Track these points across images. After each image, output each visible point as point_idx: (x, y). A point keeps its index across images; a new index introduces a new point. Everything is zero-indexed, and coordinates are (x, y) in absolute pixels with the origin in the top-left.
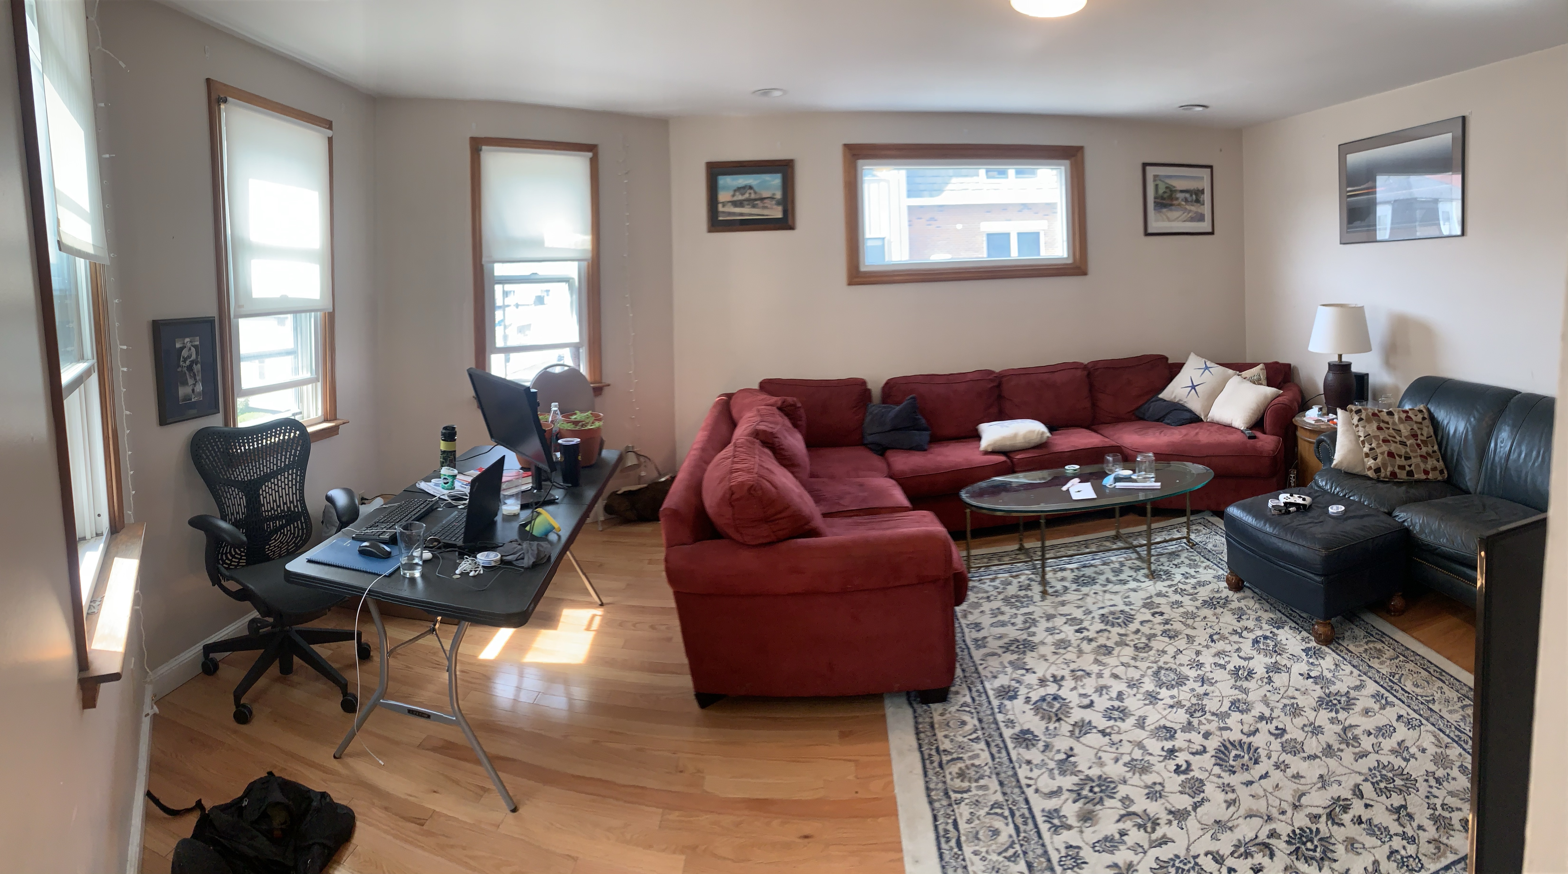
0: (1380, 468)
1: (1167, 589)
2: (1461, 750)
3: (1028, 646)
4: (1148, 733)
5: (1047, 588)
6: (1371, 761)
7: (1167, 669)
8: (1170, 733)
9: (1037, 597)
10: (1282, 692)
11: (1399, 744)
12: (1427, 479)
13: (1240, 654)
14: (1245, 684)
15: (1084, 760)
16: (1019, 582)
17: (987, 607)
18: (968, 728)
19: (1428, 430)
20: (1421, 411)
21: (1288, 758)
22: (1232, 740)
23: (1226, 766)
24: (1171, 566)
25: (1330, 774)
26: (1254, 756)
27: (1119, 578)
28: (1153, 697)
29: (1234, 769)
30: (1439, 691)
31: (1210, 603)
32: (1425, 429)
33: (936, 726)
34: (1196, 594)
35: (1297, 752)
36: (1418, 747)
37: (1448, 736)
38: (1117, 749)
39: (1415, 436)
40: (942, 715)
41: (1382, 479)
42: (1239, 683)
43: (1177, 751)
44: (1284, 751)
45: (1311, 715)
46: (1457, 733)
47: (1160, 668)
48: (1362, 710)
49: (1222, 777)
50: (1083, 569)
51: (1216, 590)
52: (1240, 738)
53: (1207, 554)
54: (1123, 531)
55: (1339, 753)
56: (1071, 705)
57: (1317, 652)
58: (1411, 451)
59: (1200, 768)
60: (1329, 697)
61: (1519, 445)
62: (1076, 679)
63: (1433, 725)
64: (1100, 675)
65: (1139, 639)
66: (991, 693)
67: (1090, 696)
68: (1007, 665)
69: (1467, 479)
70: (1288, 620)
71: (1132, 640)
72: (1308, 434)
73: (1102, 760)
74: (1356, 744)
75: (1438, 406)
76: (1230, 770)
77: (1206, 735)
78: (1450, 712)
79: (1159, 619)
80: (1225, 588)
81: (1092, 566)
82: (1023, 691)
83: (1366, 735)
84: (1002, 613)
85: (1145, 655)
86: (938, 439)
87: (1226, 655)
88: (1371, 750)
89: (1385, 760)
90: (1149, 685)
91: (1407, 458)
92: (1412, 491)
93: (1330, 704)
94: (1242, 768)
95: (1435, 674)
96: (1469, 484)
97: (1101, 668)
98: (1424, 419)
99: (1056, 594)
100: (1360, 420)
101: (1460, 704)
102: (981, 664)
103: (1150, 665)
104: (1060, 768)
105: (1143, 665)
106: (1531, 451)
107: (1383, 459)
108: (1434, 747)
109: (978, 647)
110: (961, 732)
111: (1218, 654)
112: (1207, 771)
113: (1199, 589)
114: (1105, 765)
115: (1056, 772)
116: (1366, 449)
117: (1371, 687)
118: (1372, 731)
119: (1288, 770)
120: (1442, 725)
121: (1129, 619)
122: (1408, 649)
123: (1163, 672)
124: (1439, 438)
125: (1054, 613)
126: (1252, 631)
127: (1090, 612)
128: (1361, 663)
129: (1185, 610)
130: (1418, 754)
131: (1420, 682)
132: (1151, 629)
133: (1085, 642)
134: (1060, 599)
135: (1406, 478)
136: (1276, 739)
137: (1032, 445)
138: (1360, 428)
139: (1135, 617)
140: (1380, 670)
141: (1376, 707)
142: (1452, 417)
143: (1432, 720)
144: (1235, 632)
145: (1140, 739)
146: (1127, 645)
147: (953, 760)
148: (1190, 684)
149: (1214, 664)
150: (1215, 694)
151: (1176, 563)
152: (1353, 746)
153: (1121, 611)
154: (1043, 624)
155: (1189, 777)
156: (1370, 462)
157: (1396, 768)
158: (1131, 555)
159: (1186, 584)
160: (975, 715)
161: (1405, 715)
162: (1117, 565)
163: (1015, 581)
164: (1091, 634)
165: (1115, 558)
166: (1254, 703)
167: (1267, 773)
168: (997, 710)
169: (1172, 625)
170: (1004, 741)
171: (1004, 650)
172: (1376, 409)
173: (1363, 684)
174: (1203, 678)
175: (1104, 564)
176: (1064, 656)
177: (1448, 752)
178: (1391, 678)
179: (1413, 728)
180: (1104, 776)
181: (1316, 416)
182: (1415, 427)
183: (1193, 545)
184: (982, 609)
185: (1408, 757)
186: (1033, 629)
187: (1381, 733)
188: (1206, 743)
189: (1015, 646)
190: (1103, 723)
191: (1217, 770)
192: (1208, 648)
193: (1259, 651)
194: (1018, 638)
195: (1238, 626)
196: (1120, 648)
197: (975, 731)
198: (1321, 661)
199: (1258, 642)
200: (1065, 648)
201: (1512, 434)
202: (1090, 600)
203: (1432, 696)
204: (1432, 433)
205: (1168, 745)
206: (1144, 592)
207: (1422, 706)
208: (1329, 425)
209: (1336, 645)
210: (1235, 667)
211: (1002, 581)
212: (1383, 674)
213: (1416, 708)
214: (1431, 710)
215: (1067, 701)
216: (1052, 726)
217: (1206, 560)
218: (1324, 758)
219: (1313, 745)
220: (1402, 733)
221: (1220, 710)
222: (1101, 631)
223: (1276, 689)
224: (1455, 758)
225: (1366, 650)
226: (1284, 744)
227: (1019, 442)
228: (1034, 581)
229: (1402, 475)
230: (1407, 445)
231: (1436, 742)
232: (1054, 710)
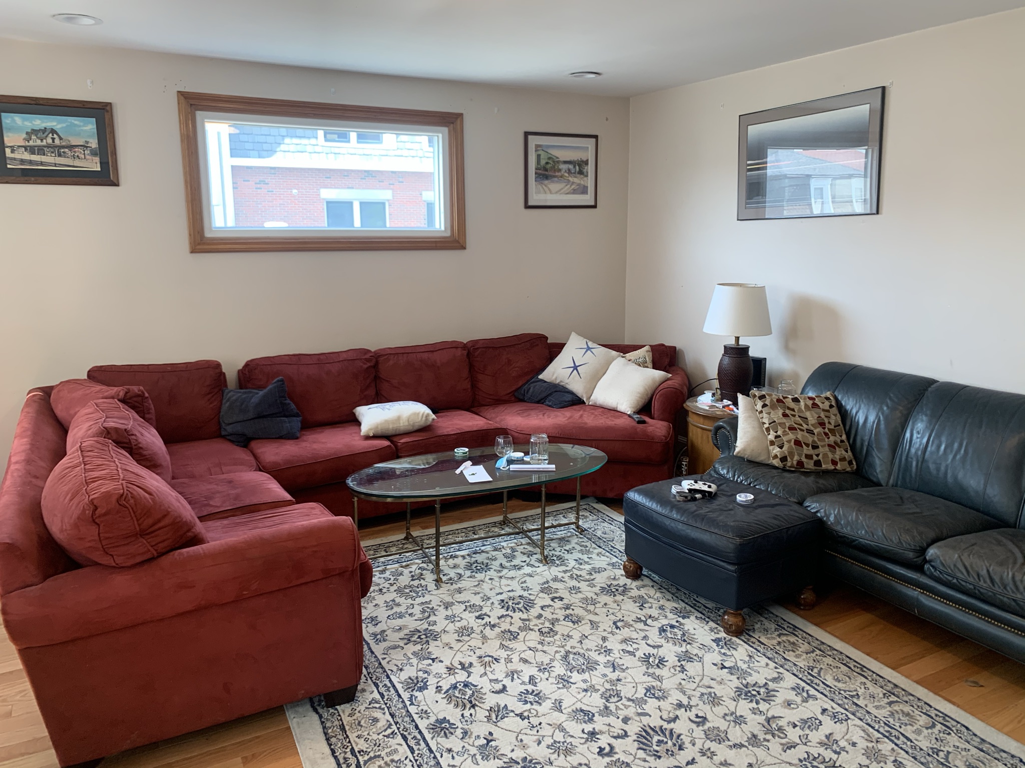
0: (786, 457)
1: (563, 574)
2: (893, 745)
3: (429, 636)
4: (566, 716)
5: (441, 576)
6: (800, 752)
7: (575, 654)
8: (589, 717)
9: (432, 586)
10: (697, 680)
11: (828, 737)
12: (835, 469)
13: (648, 642)
14: (658, 672)
15: (505, 743)
16: (411, 572)
17: (380, 599)
18: (382, 724)
19: (835, 418)
20: (827, 399)
21: (714, 746)
22: (652, 726)
23: (650, 751)
24: (563, 551)
25: (759, 763)
26: (677, 742)
27: (513, 564)
28: (565, 680)
29: (659, 754)
30: (863, 687)
31: (609, 590)
32: (833, 417)
33: (347, 728)
34: (593, 580)
35: (721, 740)
36: (847, 740)
37: (878, 731)
38: (538, 731)
39: (822, 424)
40: (350, 715)
41: (788, 468)
42: (651, 671)
43: (598, 734)
44: (708, 739)
45: (732, 705)
46: (887, 728)
47: (568, 652)
48: (784, 702)
49: (647, 761)
50: (474, 556)
51: (612, 577)
52: (661, 724)
53: (600, 542)
54: (510, 516)
55: (765, 743)
56: (483, 691)
57: (728, 643)
58: (819, 440)
59: (624, 751)
60: (747, 688)
61: (938, 436)
62: (485, 665)
63: (861, 720)
64: (509, 660)
65: (543, 624)
66: (399, 687)
67: (502, 681)
68: (411, 656)
69: (878, 470)
70: (693, 610)
71: (536, 625)
72: (702, 420)
73: (524, 742)
74: (782, 735)
75: (847, 393)
76: (655, 755)
77: (626, 720)
78: (877, 707)
79: (558, 604)
80: (622, 575)
81: (483, 552)
82: (432, 681)
83: (791, 726)
84: (398, 605)
85: (552, 639)
86: (311, 425)
87: (633, 642)
88: (798, 741)
89: (815, 752)
90: (559, 669)
91: (815, 447)
92: (821, 481)
93: (749, 694)
94: (667, 754)
95: (856, 669)
96: (880, 476)
97: (510, 653)
98: (831, 406)
99: (451, 581)
100: (764, 406)
101: (886, 700)
102: (384, 659)
103: (558, 649)
104: (481, 753)
105: (551, 650)
106: (952, 444)
107: (790, 447)
108: (864, 741)
109: (378, 642)
110: (374, 730)
111: (625, 641)
112: (631, 754)
113: (595, 575)
114: (528, 747)
115: (479, 757)
116: (771, 437)
117: (790, 680)
118: (796, 723)
119: (715, 757)
120: (870, 720)
121: (529, 605)
122: (823, 643)
123: (571, 656)
124: (847, 428)
125: (451, 600)
126: (657, 619)
127: (489, 598)
128: (776, 655)
129: (585, 596)
130: (849, 748)
131: (841, 677)
132: (553, 614)
133: (488, 628)
134: (455, 586)
135: (814, 468)
136: (698, 726)
137: (416, 428)
138: (765, 415)
139: (535, 602)
140: (796, 663)
141: (799, 699)
142: (862, 406)
143: (858, 714)
144: (639, 620)
145: (560, 722)
146: (532, 630)
147: (370, 759)
148: (601, 669)
149: (622, 650)
150: (628, 680)
151: (567, 549)
152: (779, 737)
153: (520, 596)
154: (442, 613)
155: (614, 759)
156: (776, 450)
157: (827, 760)
158: (521, 540)
159: (581, 570)
160: (386, 709)
161: (830, 709)
162: (509, 551)
163: (406, 571)
164: (493, 620)
165: (507, 544)
166: (669, 690)
167: (694, 759)
168: (408, 703)
169: (573, 610)
170: (420, 732)
171: (406, 641)
172: (781, 395)
173: (781, 676)
174: (613, 664)
175: (496, 550)
176: (469, 643)
177: (880, 746)
178: (810, 671)
179: (841, 721)
180: (529, 758)
181: (710, 402)
182: (822, 415)
183: (582, 531)
184: (375, 602)
185: (838, 750)
186: (432, 618)
187: (807, 726)
188: (626, 727)
189: (416, 636)
190: (520, 707)
191: (641, 754)
192: (613, 635)
193: (667, 639)
194: (418, 628)
195: (641, 614)
196: (525, 633)
197: (390, 726)
198: (734, 652)
199: (664, 631)
200: (469, 635)
201: (930, 425)
202: (486, 587)
203: (855, 691)
204: (840, 422)
205: (589, 728)
206: (540, 577)
207: (846, 701)
208: (725, 411)
209: (747, 637)
210: (644, 654)
211: (392, 572)
212: (801, 668)
213: (840, 702)
214: (857, 705)
215: (479, 687)
216: (467, 713)
217: (597, 547)
218: (750, 747)
219: (737, 734)
220: (828, 726)
221: (636, 696)
222: (502, 616)
223: (690, 678)
224: (887, 753)
225: (779, 643)
226: (707, 731)
227: (403, 425)
228: (425, 569)
229: (809, 465)
230: (814, 434)
231: (866, 736)
232: (467, 698)
